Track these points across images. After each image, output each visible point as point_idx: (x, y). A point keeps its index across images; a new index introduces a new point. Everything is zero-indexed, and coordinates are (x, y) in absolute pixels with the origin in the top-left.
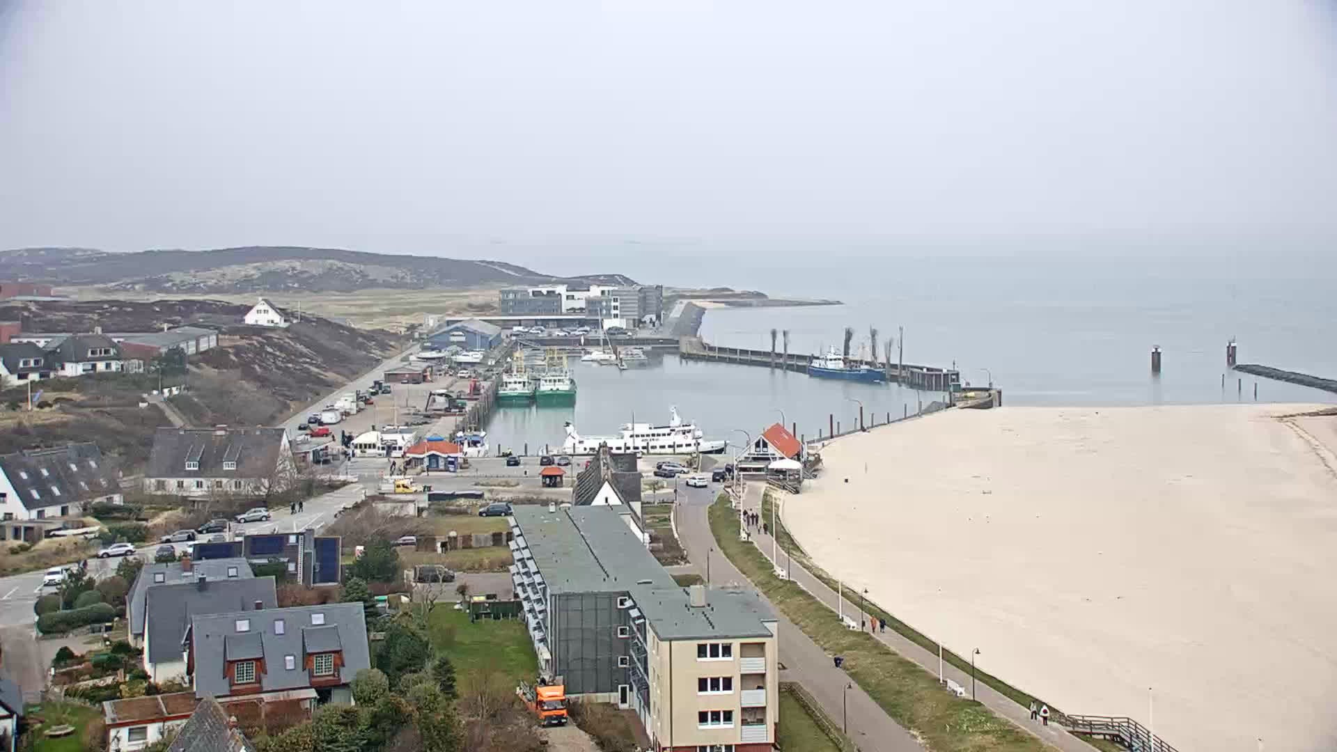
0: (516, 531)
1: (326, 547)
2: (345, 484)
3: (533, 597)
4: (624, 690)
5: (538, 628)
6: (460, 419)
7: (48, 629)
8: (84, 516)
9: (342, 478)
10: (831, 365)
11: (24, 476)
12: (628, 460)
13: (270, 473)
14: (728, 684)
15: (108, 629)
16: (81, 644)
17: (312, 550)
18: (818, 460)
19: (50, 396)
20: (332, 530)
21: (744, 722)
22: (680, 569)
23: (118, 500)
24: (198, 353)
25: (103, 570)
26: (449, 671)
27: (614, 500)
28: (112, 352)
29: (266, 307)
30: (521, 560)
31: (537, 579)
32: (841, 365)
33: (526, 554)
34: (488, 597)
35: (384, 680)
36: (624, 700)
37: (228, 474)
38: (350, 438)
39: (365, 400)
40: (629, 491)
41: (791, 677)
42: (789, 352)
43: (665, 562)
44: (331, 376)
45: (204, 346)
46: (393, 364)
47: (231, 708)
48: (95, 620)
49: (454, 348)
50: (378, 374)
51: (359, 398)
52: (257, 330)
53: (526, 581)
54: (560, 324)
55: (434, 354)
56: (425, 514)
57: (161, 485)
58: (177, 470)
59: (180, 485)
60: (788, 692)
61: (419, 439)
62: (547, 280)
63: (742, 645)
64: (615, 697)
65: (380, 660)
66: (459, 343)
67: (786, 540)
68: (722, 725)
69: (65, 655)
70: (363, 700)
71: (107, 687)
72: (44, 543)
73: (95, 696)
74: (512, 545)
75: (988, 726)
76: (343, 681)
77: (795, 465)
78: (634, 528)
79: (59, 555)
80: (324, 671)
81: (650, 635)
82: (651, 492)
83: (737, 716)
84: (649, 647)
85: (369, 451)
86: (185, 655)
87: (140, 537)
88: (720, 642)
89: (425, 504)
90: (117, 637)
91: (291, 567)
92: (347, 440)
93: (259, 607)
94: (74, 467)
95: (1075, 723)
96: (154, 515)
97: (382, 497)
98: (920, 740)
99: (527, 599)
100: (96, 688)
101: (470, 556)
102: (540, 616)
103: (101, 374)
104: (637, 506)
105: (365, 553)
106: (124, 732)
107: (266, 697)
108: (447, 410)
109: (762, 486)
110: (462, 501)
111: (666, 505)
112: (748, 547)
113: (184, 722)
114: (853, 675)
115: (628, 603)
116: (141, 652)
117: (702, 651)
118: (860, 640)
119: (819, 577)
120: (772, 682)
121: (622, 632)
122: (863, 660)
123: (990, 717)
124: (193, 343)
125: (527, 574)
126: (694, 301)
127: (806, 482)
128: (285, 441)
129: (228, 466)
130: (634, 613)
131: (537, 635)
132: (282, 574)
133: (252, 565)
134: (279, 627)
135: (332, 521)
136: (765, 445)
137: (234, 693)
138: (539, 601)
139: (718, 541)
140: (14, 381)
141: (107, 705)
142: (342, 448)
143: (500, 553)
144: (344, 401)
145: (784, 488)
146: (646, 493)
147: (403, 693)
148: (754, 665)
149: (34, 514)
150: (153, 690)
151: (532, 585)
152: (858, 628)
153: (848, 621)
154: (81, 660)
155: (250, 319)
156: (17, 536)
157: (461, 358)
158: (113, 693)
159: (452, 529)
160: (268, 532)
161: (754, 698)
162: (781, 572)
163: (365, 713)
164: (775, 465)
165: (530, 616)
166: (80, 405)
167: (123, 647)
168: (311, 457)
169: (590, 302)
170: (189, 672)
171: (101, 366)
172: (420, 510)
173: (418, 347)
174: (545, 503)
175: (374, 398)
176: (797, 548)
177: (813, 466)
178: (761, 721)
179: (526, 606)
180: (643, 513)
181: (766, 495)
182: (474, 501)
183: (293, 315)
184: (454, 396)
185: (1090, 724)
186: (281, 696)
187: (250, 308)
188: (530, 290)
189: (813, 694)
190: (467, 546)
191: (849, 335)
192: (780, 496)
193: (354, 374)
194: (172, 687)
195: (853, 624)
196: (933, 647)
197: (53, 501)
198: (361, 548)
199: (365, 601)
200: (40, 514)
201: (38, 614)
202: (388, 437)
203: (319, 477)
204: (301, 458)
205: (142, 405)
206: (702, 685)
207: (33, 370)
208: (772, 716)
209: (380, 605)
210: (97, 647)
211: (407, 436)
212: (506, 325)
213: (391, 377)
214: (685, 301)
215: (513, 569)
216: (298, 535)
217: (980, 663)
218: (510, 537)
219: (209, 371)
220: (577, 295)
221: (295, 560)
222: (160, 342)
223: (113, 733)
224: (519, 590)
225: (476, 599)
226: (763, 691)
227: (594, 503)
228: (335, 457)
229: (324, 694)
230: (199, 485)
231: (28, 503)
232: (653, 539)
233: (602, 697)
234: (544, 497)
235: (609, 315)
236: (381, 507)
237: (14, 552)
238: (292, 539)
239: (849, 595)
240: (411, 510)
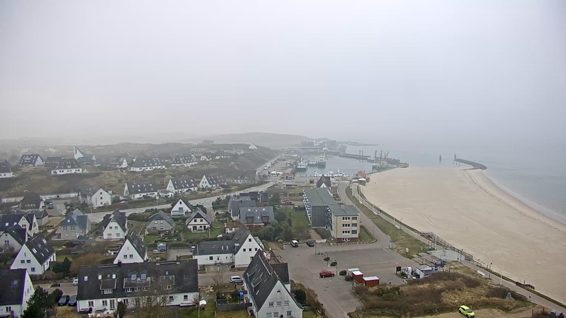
0: (304, 193)
1: (265, 194)
2: (269, 182)
3: (308, 206)
4: (327, 226)
5: (309, 213)
6: (292, 169)
7: (214, 208)
8: (220, 186)
9: (268, 181)
10: (372, 159)
11: (209, 178)
12: (328, 178)
13: (254, 179)
14: (349, 225)
15: (225, 209)
16: (220, 212)
17: (262, 195)
18: (369, 179)
19: (213, 163)
20: (266, 191)
21: (352, 233)
22: (339, 202)
23: (225, 184)
24: (240, 154)
25: (223, 197)
26: (291, 221)
27: (325, 187)
28: (225, 154)
29: (253, 145)
30: (305, 199)
31: (309, 203)
32: (374, 159)
33: (306, 197)
34: (299, 206)
35: (278, 223)
36: (327, 228)
37: (245, 179)
38: (270, 172)
39: (273, 165)
40: (328, 184)
41: (362, 224)
42: (363, 155)
43: (336, 200)
44: (267, 159)
45: (241, 153)
46: (278, 157)
47: (247, 226)
48: (223, 208)
49: (291, 154)
50: (276, 159)
51: (272, 164)
52: (252, 150)
53: (306, 203)
54: (313, 149)
55: (287, 155)
56: (285, 188)
57: (233, 181)
58: (237, 178)
59: (237, 181)
60: (362, 227)
61: (284, 173)
62: (312, 139)
63: (352, 218)
64: (325, 228)
65: (276, 218)
66: (293, 153)
67: (362, 196)
68: (347, 234)
69: (217, 213)
70: (273, 226)
71: (225, 220)
72: (213, 191)
73: (223, 222)
74: (303, 195)
75: (404, 234)
76: (269, 222)
77: (364, 179)
78: (329, 192)
79: (215, 195)
80: (265, 220)
81: (333, 215)
82: (333, 185)
83: (351, 232)
84: (332, 218)
85: (274, 175)
86: (239, 215)
87: (230, 191)
88: (347, 217)
89: (285, 187)
90: (226, 211)
91: (258, 199)
92: (269, 173)
93: (252, 206)
94: (218, 177)
95: (421, 233)
96: (232, 187)
97: (276, 185)
98: (389, 237)
99: (307, 207)
100: (223, 220)
101: (295, 198)
102: (309, 211)
103: (222, 158)
104: (330, 188)
105: (273, 196)
106: (228, 229)
107: (254, 224)
108: (290, 167)
109: (357, 184)
110: (293, 186)
111: (336, 187)
112: (354, 197)
113: (239, 228)
114: (375, 224)
115: (328, 208)
116: (231, 214)
117: (343, 219)
118: (378, 217)
119: (369, 203)
120: (358, 226)
121: (327, 214)
122: (378, 221)
123: (404, 233)
124: (239, 152)
125: (307, 202)
126: (342, 144)
127: (366, 183)
128: (257, 173)
129: (246, 178)
130: (329, 210)
131: (309, 214)
132: (257, 200)
133: (251, 198)
134: (256, 211)
135: (266, 190)
136: (358, 175)
137: (248, 223)
138: (309, 207)
139: (347, 195)
140: (207, 160)
141: (225, 224)
142: (268, 174)
143: (300, 197)
144: (269, 164)
145: (362, 184)
146: (332, 185)
147: (281, 225)
148: (355, 222)
149: (211, 186)
150: (233, 221)
151: (307, 204)
152: (377, 214)
153: (375, 213)
154: (220, 214)
155: (250, 147)
156: (208, 190)
157: (293, 156)
158: (226, 221)
159: (291, 192)
160: (254, 191)
161: (354, 228)
162: (361, 202)
163: (274, 228)
164: (359, 179)
165: (307, 211)
166: (219, 165)
167: (227, 213)
168: (262, 176)
169: (320, 144)
170: (240, 218)
171: (222, 157)
172: (284, 188)
173: (283, 154)
174: (311, 187)
175: (275, 164)
176: (365, 197)
177: (368, 180)
178: (356, 233)
179: (306, 208)
180: (331, 189)
181: (358, 186)
182: (296, 186)
183: (259, 147)
184: (291, 164)
185: (424, 234)
186: (257, 224)
187: (250, 145)
188: (307, 142)
189: (367, 228)
190: (294, 196)
191: (376, 152)
192: (361, 186)
193: (271, 158)
194: (236, 221)
195: (376, 213)
196: (393, 218)
197: (214, 184)
198: (272, 195)
199: (273, 206)
200: (212, 186)
201: (212, 205)
202: (278, 172)
203: (264, 180)
204: (260, 176)
205: (230, 165)
206: (343, 226)
207: (211, 158)
208: (358, 232)
209: (276, 207)
210: (223, 212)
211: (281, 172)
212: (303, 149)
213: (278, 160)
214: (341, 144)
215: (304, 201)
216: (260, 192)
217: (402, 222)
218: (303, 194)
219: (242, 158)
220: (317, 142)
221: (259, 197)
222: (233, 152)
223: (226, 229)
224: (305, 205)
225: (296, 206)
226: (356, 227)
227: (321, 187)
228: (267, 176)
229: (266, 224)
230: (241, 181)
231: (210, 184)
232: (333, 195)
233: (322, 227)
234: (310, 186)
235: (324, 147)
236: (276, 187)
237: (208, 193)
238: (259, 193)
239: (375, 207)
240: (282, 188)
